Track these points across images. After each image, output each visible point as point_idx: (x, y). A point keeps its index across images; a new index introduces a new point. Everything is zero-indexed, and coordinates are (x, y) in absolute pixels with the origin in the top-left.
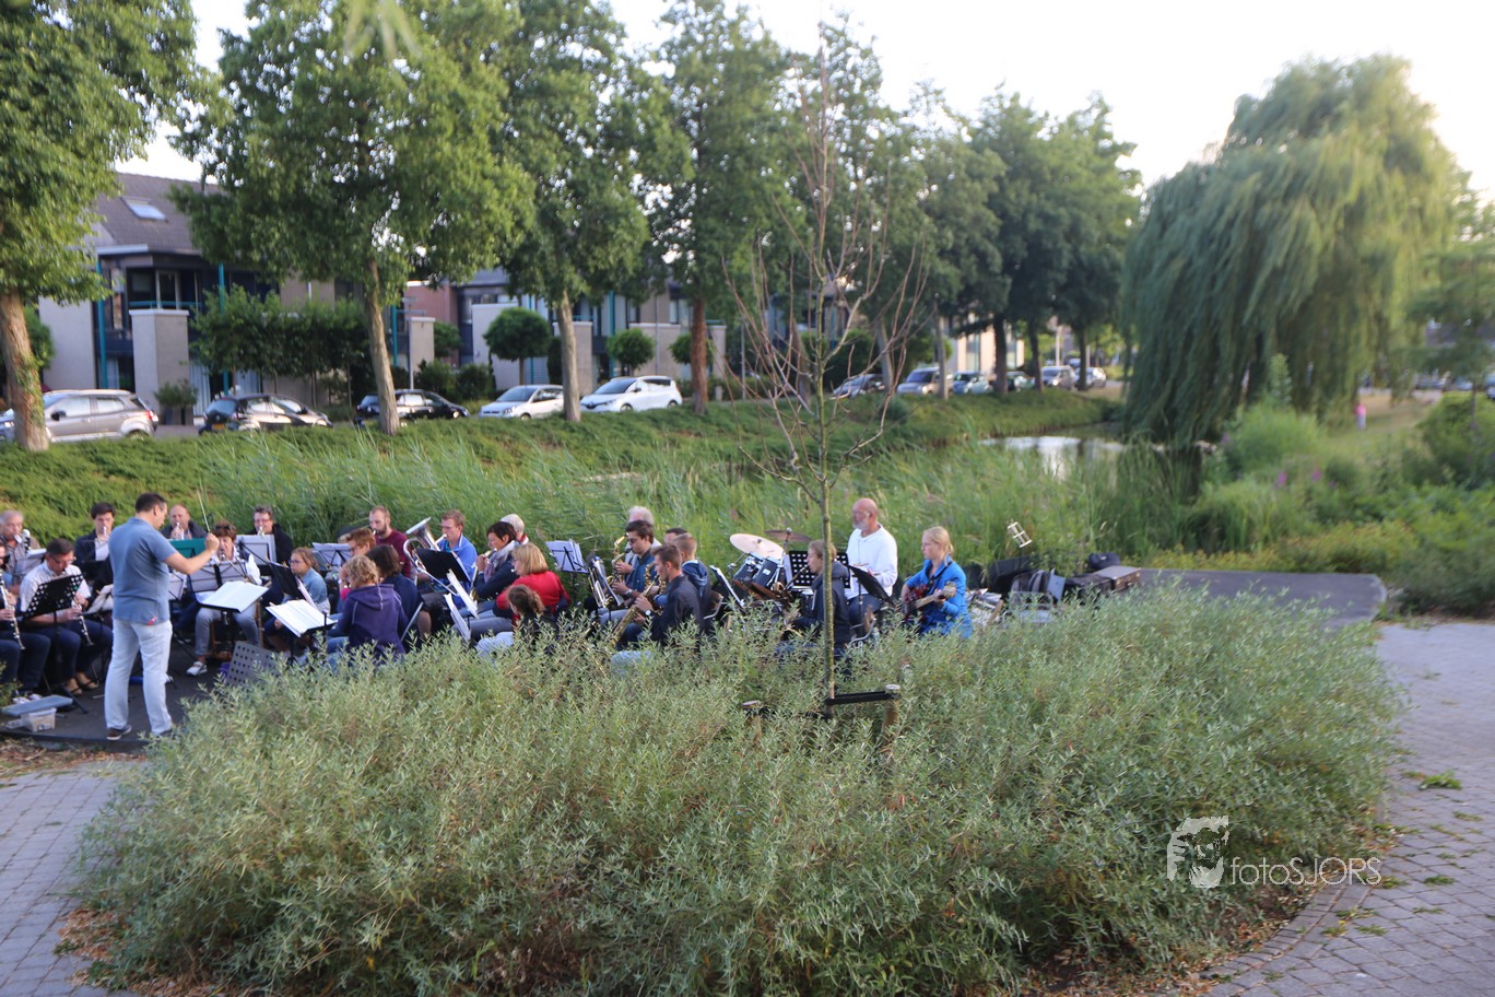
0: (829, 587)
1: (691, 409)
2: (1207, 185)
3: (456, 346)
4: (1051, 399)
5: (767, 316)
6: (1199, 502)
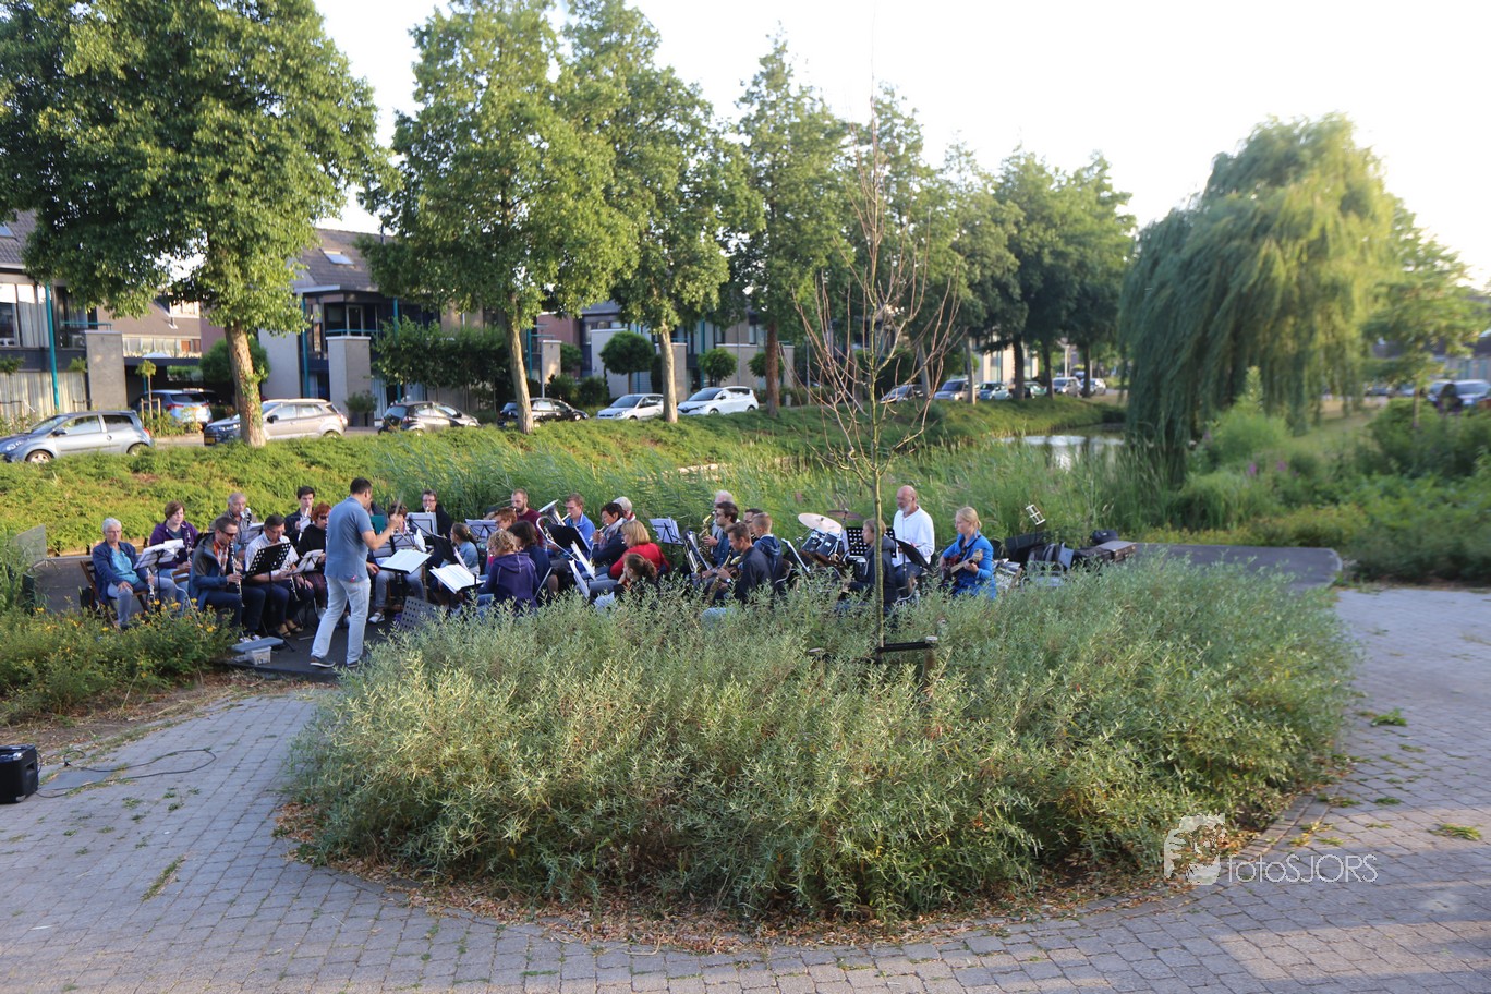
0: (879, 557)
1: (766, 413)
2: (1189, 228)
3: (578, 363)
4: (1060, 404)
5: (828, 335)
6: (1185, 487)
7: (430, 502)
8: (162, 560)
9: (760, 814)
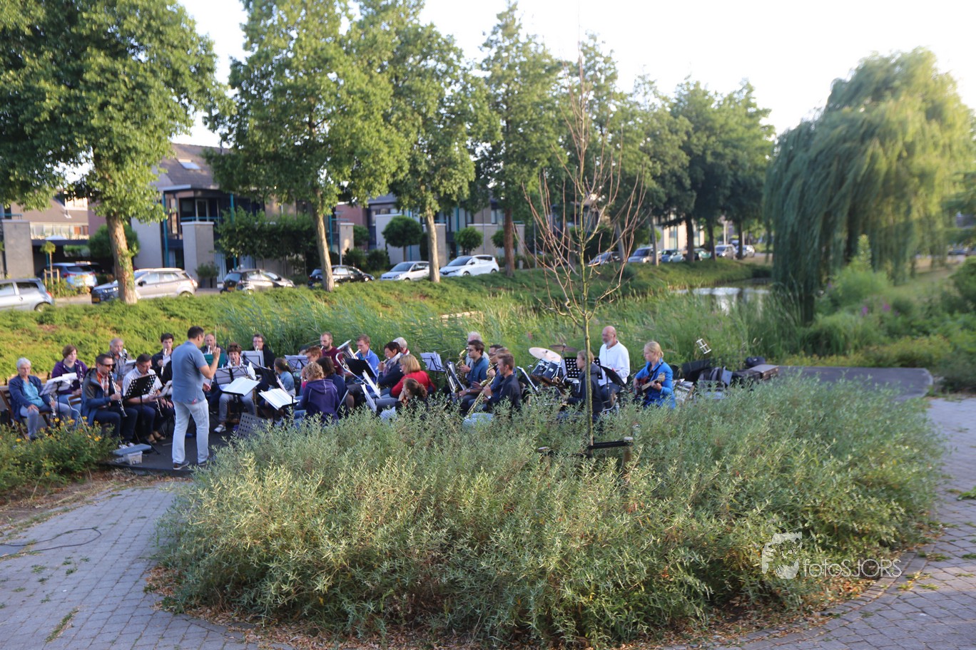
0: (589, 379)
1: (504, 274)
2: (815, 134)
3: (366, 239)
4: (721, 264)
5: (549, 218)
6: (814, 325)
7: (259, 344)
8: (61, 389)
9: (503, 570)
